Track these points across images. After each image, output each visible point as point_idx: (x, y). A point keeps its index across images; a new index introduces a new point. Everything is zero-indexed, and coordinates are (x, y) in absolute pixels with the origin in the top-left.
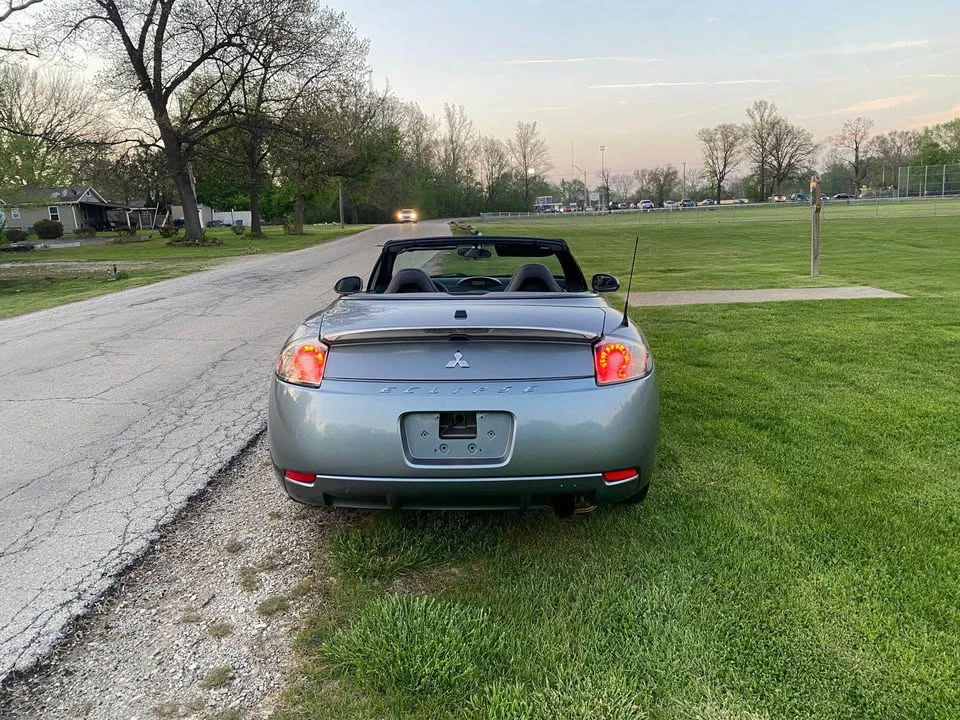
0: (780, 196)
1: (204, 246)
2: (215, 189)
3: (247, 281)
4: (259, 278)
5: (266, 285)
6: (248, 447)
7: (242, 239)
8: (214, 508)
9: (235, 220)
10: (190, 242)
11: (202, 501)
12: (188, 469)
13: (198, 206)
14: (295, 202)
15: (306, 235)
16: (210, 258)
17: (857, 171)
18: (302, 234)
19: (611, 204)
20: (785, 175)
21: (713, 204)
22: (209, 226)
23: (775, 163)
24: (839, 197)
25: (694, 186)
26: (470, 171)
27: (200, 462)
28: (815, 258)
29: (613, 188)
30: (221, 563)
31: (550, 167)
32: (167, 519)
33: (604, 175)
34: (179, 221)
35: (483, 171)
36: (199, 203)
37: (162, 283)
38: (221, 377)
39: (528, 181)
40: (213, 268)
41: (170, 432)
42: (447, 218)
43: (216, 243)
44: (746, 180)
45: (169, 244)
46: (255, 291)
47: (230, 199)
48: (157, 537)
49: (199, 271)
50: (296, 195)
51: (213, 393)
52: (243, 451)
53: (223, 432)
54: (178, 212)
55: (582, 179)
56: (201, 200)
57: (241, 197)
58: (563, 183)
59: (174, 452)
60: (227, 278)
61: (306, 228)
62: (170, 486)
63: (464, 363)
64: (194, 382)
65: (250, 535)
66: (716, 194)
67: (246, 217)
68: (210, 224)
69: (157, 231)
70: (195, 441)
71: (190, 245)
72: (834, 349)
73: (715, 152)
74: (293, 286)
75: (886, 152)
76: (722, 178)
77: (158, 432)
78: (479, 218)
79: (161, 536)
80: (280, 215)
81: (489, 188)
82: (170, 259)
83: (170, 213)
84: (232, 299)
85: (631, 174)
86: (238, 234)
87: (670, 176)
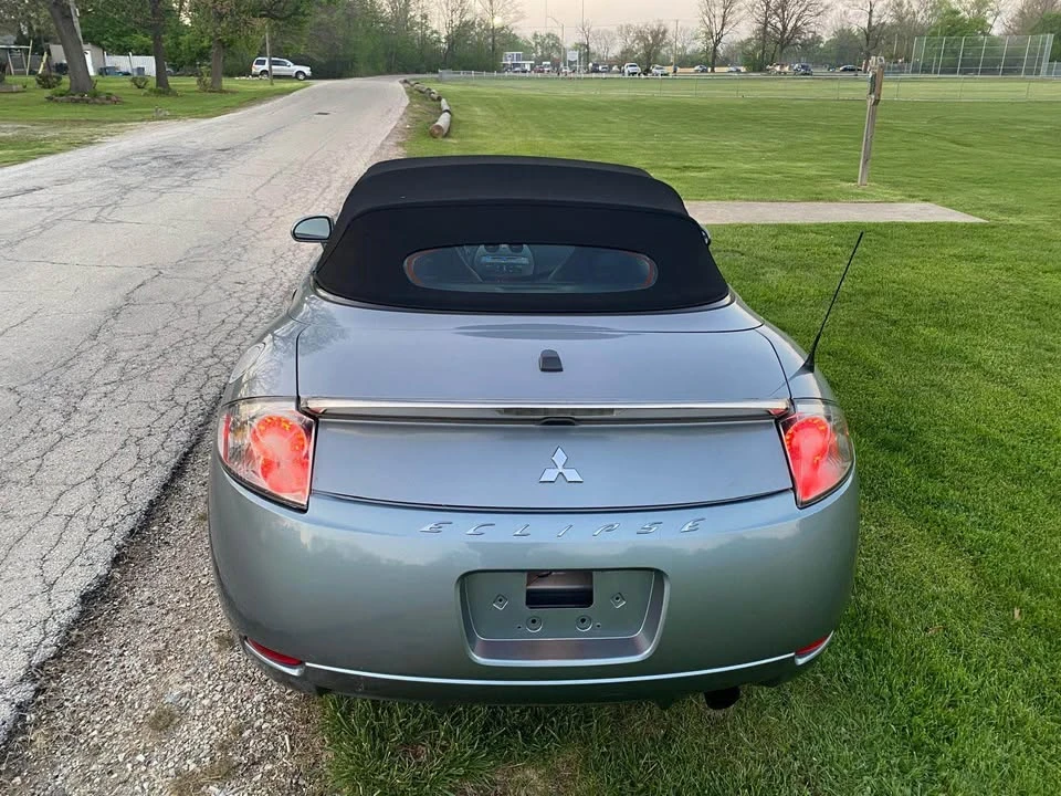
0: (782, 66)
1: (96, 103)
2: (107, 24)
3: (154, 164)
4: (174, 162)
5: (181, 171)
6: (172, 480)
7: (145, 95)
8: (124, 616)
9: (135, 67)
10: (77, 97)
11: (104, 600)
12: (78, 530)
13: (85, 47)
14: (210, 47)
15: (225, 92)
16: (105, 123)
17: (868, 40)
18: (222, 91)
19: (591, 65)
20: (789, 40)
21: (707, 71)
22: (101, 74)
23: (780, 26)
24: (845, 70)
25: (684, 48)
26: (425, 17)
27: (99, 513)
28: (865, 162)
29: (593, 47)
30: (141, 758)
31: (521, 16)
32: (47, 652)
33: (584, 29)
34: (61, 64)
35: (441, 16)
36: (86, 43)
37: (39, 162)
38: (125, 335)
39: (494, 32)
40: (110, 139)
41: (51, 449)
42: (397, 73)
43: (110, 99)
44: (743, 44)
45: (50, 99)
46: (167, 181)
47: (125, 39)
48: (30, 695)
49: (91, 144)
50: (211, 39)
51: (115, 368)
52: (165, 487)
53: (133, 449)
54: (58, 53)
55: (558, 33)
56: (88, 38)
57: (140, 37)
58: (536, 36)
59: (57, 492)
60: (126, 158)
61: (227, 83)
62: (52, 569)
63: (572, 475)
64: (87, 345)
65: (186, 687)
66: (710, 59)
67: (148, 64)
68: (103, 71)
69: (32, 78)
70: (90, 470)
71: (77, 101)
72: (934, 309)
73: (712, 8)
74: (217, 174)
75: (900, 18)
76: (718, 41)
77: (31, 449)
78: (436, 76)
79: (38, 691)
80: (192, 63)
81: (447, 38)
82: (52, 122)
83: (49, 54)
84: (137, 193)
85: (614, 29)
86: (139, 87)
87: (659, 36)
